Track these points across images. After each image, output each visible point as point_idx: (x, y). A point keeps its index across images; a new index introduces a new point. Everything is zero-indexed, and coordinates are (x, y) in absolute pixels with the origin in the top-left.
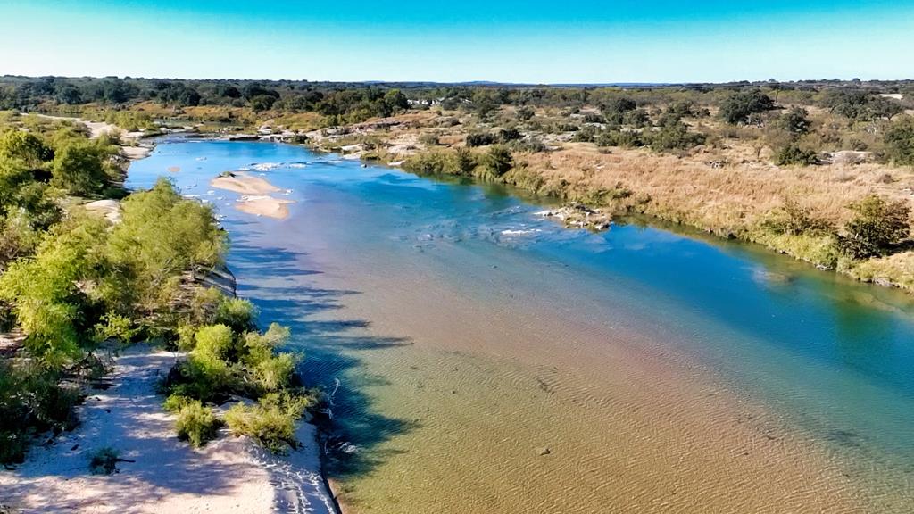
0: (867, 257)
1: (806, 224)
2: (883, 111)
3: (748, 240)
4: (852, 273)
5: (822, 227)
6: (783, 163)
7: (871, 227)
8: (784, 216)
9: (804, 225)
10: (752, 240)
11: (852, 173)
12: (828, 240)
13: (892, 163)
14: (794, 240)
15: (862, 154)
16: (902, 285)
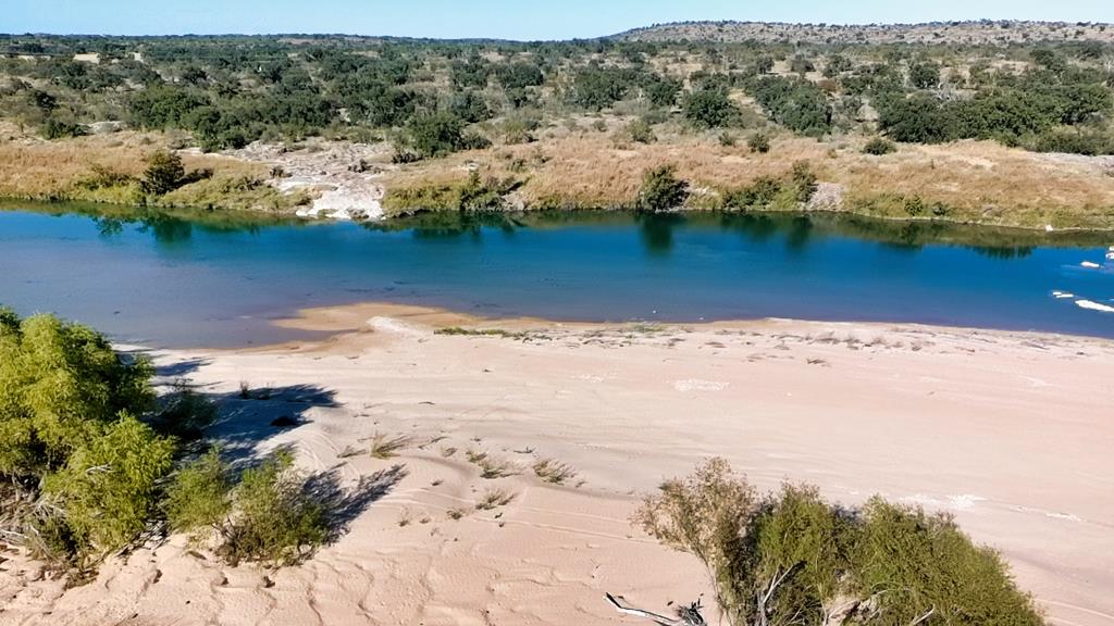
0: (164, 192)
1: (113, 178)
2: (106, 82)
3: (69, 199)
4: (159, 204)
5: (124, 179)
6: (52, 137)
7: (160, 171)
8: (93, 175)
9: (112, 179)
10: (71, 198)
11: (118, 139)
12: (133, 186)
13: (144, 129)
14: (107, 191)
15: (116, 124)
16: (192, 204)
